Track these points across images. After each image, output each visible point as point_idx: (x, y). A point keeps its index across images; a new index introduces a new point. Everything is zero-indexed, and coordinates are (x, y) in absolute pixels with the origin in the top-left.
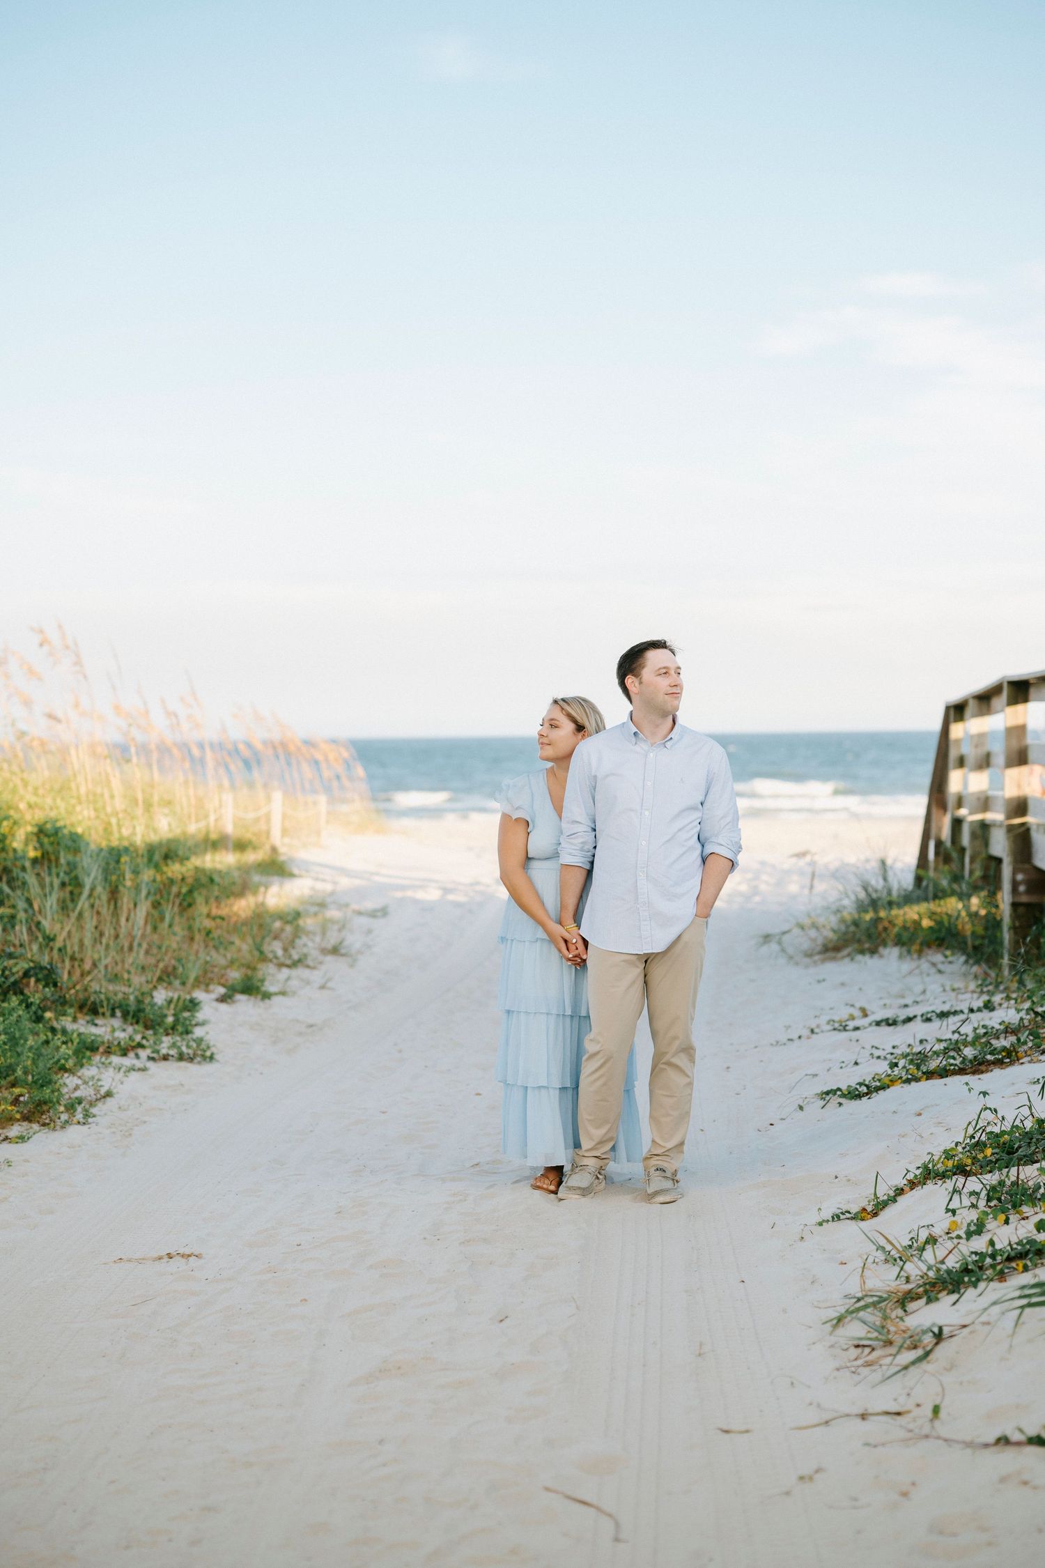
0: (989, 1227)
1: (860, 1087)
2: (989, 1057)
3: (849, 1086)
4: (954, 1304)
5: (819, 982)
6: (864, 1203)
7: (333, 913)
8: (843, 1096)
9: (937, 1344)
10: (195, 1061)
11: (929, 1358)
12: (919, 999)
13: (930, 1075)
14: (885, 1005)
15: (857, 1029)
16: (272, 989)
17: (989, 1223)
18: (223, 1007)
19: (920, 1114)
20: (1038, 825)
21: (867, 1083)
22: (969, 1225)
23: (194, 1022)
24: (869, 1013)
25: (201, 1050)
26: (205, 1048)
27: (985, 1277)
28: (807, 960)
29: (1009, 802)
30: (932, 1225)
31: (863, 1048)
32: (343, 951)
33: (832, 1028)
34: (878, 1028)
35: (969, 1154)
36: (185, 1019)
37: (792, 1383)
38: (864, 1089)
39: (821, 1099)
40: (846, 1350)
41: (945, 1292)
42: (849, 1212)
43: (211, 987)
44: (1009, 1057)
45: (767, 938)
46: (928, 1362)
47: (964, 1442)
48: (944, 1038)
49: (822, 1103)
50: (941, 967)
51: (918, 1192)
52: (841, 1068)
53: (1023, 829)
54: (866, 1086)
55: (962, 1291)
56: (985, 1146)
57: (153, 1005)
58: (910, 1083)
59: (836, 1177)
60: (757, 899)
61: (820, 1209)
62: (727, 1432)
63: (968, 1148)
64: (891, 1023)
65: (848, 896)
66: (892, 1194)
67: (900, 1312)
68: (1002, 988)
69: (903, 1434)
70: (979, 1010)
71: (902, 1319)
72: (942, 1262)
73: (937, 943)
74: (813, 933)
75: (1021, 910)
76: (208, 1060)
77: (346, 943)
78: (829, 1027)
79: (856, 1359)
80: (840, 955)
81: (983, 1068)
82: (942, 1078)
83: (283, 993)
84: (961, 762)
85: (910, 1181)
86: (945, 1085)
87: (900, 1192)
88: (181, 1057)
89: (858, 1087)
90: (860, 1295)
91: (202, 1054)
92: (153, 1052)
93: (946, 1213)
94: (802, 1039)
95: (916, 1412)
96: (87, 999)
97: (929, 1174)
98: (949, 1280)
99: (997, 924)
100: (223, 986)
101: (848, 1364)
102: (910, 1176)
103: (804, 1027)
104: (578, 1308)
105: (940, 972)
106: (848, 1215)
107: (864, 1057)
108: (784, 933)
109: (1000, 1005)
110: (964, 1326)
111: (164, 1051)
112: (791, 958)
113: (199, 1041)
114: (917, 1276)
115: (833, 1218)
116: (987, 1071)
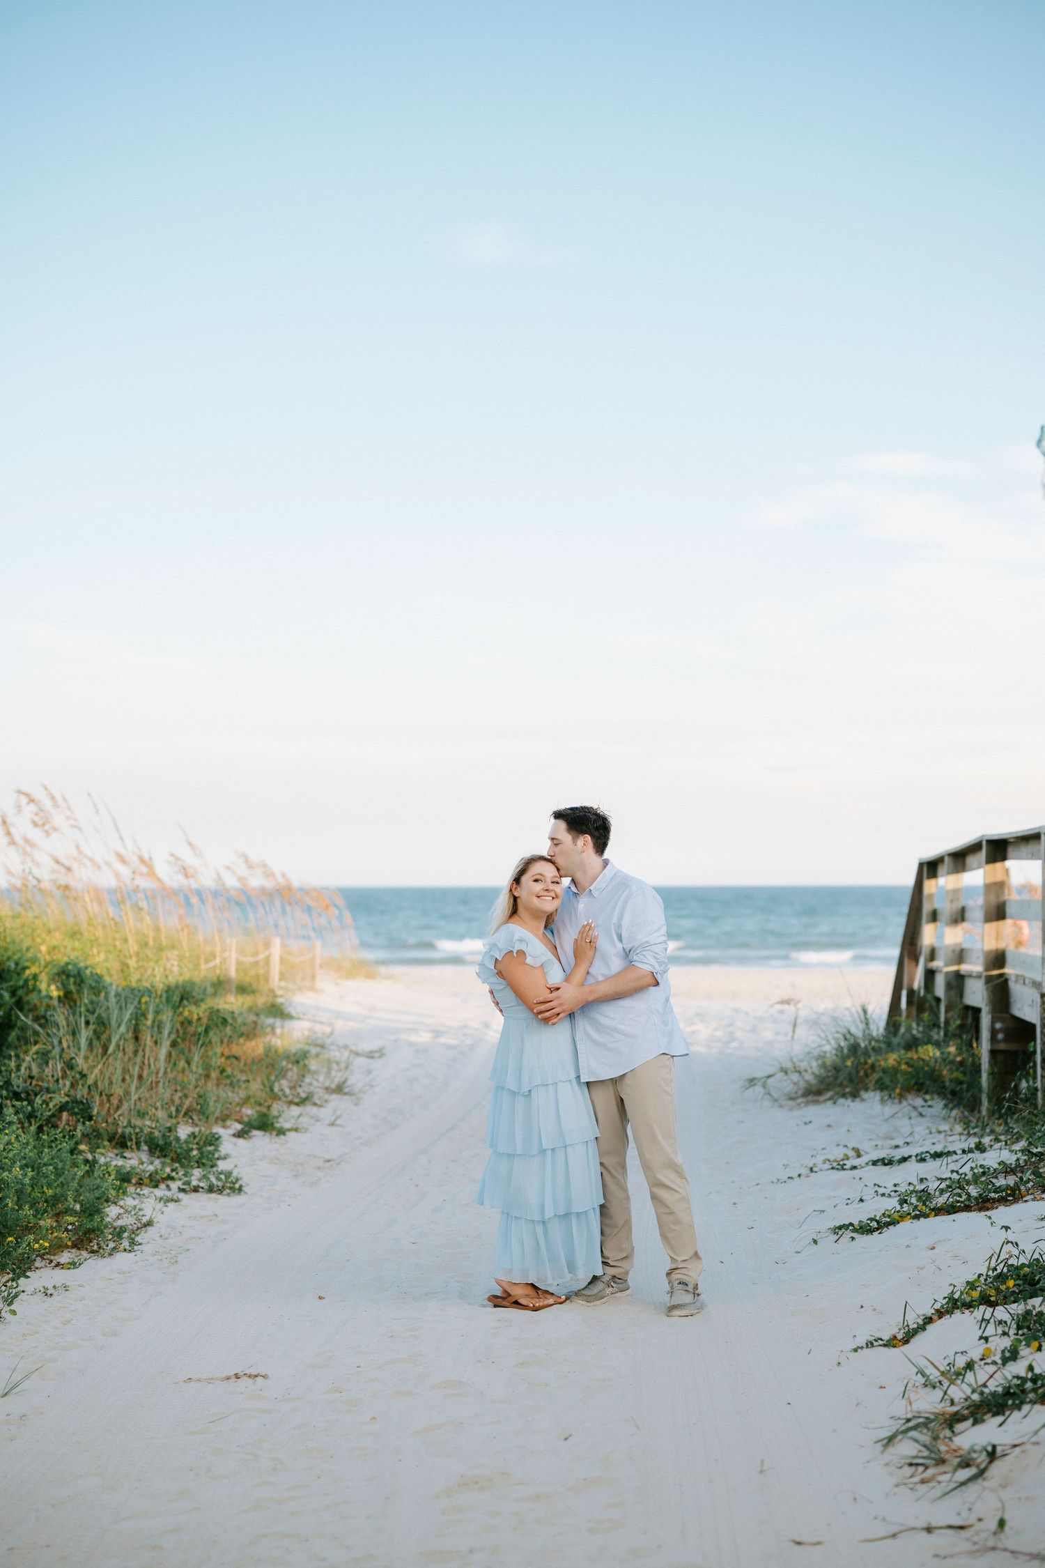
0: (1022, 1353)
1: (871, 1222)
2: (992, 1195)
3: (860, 1221)
4: (1001, 1425)
5: (806, 1123)
6: (894, 1331)
7: (335, 1054)
8: (855, 1230)
9: (991, 1462)
10: (225, 1193)
11: (986, 1475)
12: (908, 1140)
13: (938, 1211)
14: (876, 1146)
15: (854, 1168)
16: (287, 1126)
17: (1022, 1350)
18: (241, 1141)
19: (933, 1248)
20: (1017, 976)
21: (878, 1218)
22: (1003, 1352)
23: (216, 1156)
24: (862, 1153)
25: (230, 1183)
26: (234, 1180)
27: (1028, 1400)
28: (791, 1103)
29: (988, 954)
30: (965, 1352)
31: (866, 1186)
32: (346, 1090)
33: (830, 1167)
34: (874, 1167)
35: (991, 1285)
36: (209, 1152)
37: (855, 1499)
38: (874, 1224)
39: (835, 1233)
40: (901, 1467)
41: (990, 1415)
42: (881, 1340)
43: (229, 1123)
44: (1012, 1196)
45: (752, 1082)
46: (984, 1479)
47: (1030, 1554)
48: (944, 1177)
49: (836, 1237)
50: (921, 1110)
51: (946, 1320)
52: (847, 1204)
53: (1002, 979)
54: (877, 1221)
55: (1007, 1413)
56: (1007, 1278)
57: (178, 1139)
58: (919, 1220)
59: (862, 1307)
60: (734, 1044)
61: (855, 1336)
62: (799, 1543)
63: (989, 1280)
64: (887, 1162)
65: (829, 1043)
66: (921, 1322)
67: (947, 1433)
68: (988, 1130)
69: (967, 1546)
70: (971, 1151)
71: (950, 1439)
72: (985, 1385)
73: (916, 1087)
74: (795, 1077)
75: (1000, 1057)
76: (237, 1191)
77: (349, 1082)
78: (827, 1166)
79: (912, 1476)
80: (822, 1098)
81: (988, 1205)
82: (950, 1214)
83: (296, 1130)
84: (934, 917)
85: (937, 1311)
86: (954, 1221)
87: (929, 1320)
88: (211, 1189)
89: (869, 1222)
90: (909, 1416)
91: (231, 1186)
92: (184, 1184)
93: (979, 1340)
94: (802, 1177)
95: (979, 1526)
96: (116, 1133)
97: (954, 1305)
98: (993, 1402)
99: (977, 1070)
100: (240, 1122)
101: (905, 1481)
102: (938, 1306)
103: (802, 1165)
104: (638, 1427)
105: (921, 1115)
106: (881, 1342)
107: (868, 1193)
108: (769, 1077)
109: (991, 1146)
110: (1015, 1446)
111: (194, 1183)
112: (776, 1100)
113: (228, 1174)
114: (961, 1398)
115: (867, 1344)
116: (993, 1208)
